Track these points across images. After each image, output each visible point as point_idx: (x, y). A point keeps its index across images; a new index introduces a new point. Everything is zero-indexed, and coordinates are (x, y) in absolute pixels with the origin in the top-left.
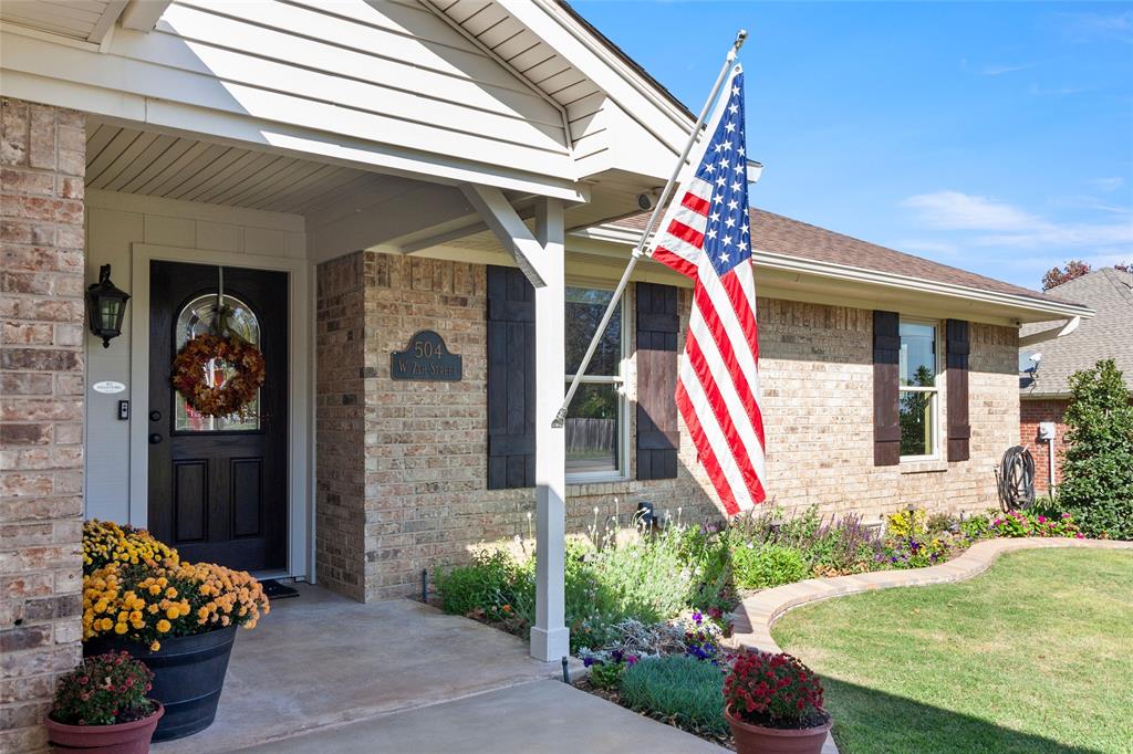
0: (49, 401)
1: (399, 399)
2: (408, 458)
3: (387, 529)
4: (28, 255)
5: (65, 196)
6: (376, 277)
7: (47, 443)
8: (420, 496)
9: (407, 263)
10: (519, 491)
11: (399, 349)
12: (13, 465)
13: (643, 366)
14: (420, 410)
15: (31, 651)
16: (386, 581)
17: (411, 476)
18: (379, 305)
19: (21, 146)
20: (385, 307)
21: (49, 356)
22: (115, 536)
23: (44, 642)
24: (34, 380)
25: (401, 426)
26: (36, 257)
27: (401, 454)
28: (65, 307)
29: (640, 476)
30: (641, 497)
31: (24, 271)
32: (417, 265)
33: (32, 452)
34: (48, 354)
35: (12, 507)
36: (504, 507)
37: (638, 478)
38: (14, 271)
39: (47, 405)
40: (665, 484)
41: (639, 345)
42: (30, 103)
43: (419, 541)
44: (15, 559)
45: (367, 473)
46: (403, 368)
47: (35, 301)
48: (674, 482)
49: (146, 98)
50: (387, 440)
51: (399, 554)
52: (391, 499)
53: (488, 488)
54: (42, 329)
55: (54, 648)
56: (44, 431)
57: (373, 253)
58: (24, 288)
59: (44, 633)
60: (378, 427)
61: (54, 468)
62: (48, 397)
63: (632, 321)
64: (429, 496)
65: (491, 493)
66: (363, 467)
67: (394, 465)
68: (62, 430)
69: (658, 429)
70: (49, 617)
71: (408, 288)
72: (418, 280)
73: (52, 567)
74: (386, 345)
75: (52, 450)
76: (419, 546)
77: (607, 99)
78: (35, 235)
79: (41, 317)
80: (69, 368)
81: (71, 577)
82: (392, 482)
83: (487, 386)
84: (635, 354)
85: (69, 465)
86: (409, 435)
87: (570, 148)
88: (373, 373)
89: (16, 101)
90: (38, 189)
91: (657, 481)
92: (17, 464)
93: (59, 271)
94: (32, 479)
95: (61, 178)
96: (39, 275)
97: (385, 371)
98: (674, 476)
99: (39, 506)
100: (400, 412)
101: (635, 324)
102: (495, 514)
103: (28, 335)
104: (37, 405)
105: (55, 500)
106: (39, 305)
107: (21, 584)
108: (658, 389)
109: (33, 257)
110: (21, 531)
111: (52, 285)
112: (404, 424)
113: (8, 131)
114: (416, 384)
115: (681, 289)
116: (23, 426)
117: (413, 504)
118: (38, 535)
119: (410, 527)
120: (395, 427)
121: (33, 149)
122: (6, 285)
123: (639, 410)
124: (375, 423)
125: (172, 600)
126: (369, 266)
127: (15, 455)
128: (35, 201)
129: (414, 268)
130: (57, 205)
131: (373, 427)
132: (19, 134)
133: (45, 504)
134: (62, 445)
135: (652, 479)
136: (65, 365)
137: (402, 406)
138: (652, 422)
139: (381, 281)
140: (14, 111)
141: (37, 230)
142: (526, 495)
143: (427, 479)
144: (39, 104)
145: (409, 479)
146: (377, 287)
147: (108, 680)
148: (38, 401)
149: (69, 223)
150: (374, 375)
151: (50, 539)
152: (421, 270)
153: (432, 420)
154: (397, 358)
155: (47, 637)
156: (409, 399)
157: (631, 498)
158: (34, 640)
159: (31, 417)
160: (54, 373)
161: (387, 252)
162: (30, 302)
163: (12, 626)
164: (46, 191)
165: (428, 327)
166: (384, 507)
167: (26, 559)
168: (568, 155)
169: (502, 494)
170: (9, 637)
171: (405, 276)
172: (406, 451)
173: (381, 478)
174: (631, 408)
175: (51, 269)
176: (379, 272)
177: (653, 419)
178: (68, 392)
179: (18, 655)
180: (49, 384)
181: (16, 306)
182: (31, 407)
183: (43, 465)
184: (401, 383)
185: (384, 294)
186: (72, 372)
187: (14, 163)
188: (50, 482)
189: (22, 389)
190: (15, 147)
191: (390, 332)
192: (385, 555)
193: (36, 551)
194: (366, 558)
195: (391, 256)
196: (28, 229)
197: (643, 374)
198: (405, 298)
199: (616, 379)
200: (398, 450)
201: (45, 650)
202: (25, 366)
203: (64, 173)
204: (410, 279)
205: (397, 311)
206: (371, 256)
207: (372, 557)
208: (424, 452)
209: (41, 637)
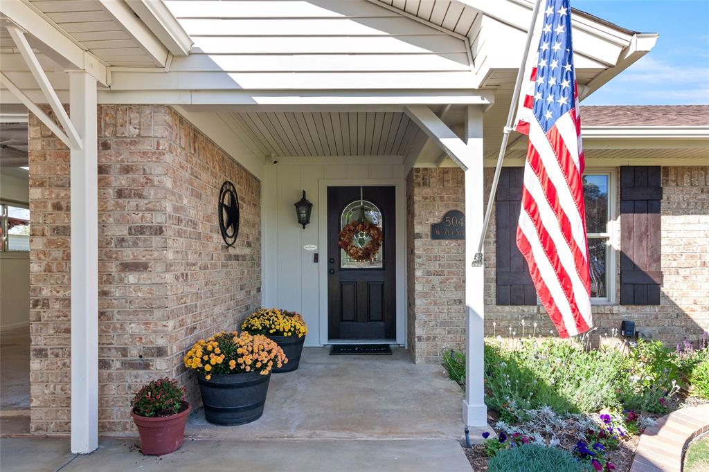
0: (151, 251)
1: (436, 250)
2: (442, 285)
3: (429, 325)
4: (142, 180)
5: (157, 149)
6: (421, 182)
7: (151, 271)
8: (450, 307)
9: (440, 172)
10: (520, 307)
11: (436, 222)
12: (137, 282)
13: (626, 226)
14: (450, 257)
15: (145, 371)
16: (428, 353)
17: (444, 295)
18: (423, 197)
19: (138, 127)
20: (427, 198)
21: (151, 228)
22: (276, 317)
23: (151, 367)
24: (145, 240)
25: (437, 266)
26: (145, 180)
27: (438, 282)
28: (158, 204)
29: (623, 302)
30: (624, 317)
31: (140, 188)
32: (447, 172)
33: (144, 275)
34: (151, 227)
35: (137, 301)
36: (509, 317)
37: (622, 303)
38: (135, 188)
39: (150, 253)
40: (648, 309)
41: (623, 211)
42: (141, 105)
43: (449, 333)
44: (138, 326)
45: (416, 292)
46: (438, 233)
47: (145, 202)
48: (657, 308)
49: (191, 91)
50: (429, 274)
51: (437, 339)
52: (432, 307)
53: (497, 304)
54: (148, 215)
55: (155, 371)
56: (149, 266)
57: (419, 169)
58: (140, 196)
59: (151, 363)
60: (424, 266)
61: (154, 284)
62: (150, 249)
63: (618, 194)
64: (456, 307)
65: (499, 307)
66: (414, 289)
67: (433, 288)
68: (157, 265)
69: (640, 270)
70: (153, 356)
71: (441, 186)
72: (448, 181)
73: (155, 332)
74: (428, 220)
75: (153, 275)
76: (450, 336)
77: (484, 16)
78: (144, 170)
79: (148, 210)
80: (160, 234)
81: (162, 337)
82: (432, 298)
83: (496, 242)
84: (619, 217)
85: (160, 282)
86: (442, 271)
87: (472, 65)
88: (419, 236)
89: (135, 105)
90: (145, 147)
91: (640, 307)
92: (139, 280)
93: (155, 186)
94: (145, 289)
95: (156, 140)
96: (146, 188)
97: (427, 234)
98: (656, 302)
99: (148, 301)
100: (436, 258)
101: (619, 196)
102: (502, 321)
103: (142, 219)
104: (146, 252)
105: (154, 299)
106: (147, 204)
107: (141, 338)
108: (640, 241)
109: (143, 180)
110: (140, 313)
111: (152, 194)
112: (439, 265)
113: (132, 121)
114: (447, 242)
115: (665, 168)
116: (140, 263)
117: (445, 311)
118: (148, 316)
119: (444, 324)
120: (434, 266)
121: (142, 127)
122: (133, 195)
123: (623, 257)
124: (421, 264)
125: (216, 354)
126: (417, 176)
127: (137, 276)
128: (144, 153)
129: (445, 174)
130: (154, 153)
131: (420, 266)
132: (136, 121)
133: (151, 301)
134: (158, 272)
135: (634, 304)
136: (158, 233)
137: (438, 255)
138: (634, 265)
139: (424, 184)
140: (134, 111)
141: (145, 167)
142: (526, 310)
143: (454, 297)
144: (144, 105)
145: (443, 296)
146: (422, 187)
147: (150, 393)
148: (146, 250)
149: (159, 162)
150: (421, 238)
151: (153, 318)
152: (450, 175)
153: (458, 262)
154: (434, 227)
155: (152, 365)
156: (442, 251)
157: (615, 317)
158: (146, 366)
159: (144, 259)
160: (153, 237)
161: (426, 167)
162: (142, 202)
163: (138, 358)
164: (149, 148)
165: (454, 208)
166: (427, 311)
167: (143, 327)
168: (470, 71)
169: (507, 308)
170: (136, 363)
171: (439, 180)
172: (440, 280)
173: (425, 295)
174: (617, 256)
175: (152, 186)
176: (423, 179)
177: (636, 262)
178: (160, 246)
179: (141, 372)
180: (151, 242)
181: (137, 205)
182: (144, 253)
183: (149, 282)
184: (437, 241)
185: (427, 191)
186: (161, 236)
187: (135, 136)
188: (152, 290)
189: (140, 245)
190: (135, 128)
191: (430, 212)
192: (428, 339)
193: (147, 323)
194: (416, 340)
195: (430, 169)
196: (141, 167)
197: (627, 232)
198: (439, 193)
199: (602, 235)
200: (436, 280)
201: (151, 371)
202: (141, 234)
203: (157, 137)
204: (442, 181)
205: (434, 200)
206: (418, 170)
207: (420, 339)
208: (452, 281)
209: (150, 365)
